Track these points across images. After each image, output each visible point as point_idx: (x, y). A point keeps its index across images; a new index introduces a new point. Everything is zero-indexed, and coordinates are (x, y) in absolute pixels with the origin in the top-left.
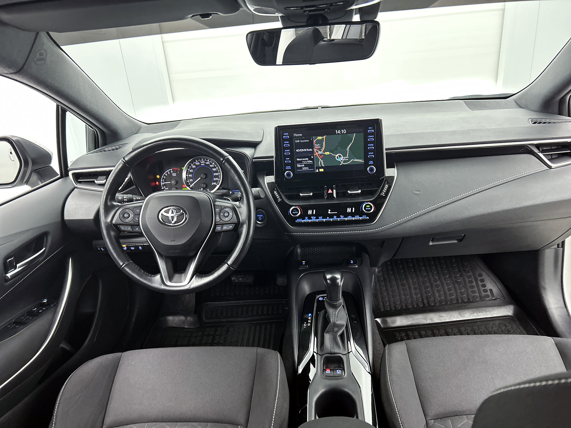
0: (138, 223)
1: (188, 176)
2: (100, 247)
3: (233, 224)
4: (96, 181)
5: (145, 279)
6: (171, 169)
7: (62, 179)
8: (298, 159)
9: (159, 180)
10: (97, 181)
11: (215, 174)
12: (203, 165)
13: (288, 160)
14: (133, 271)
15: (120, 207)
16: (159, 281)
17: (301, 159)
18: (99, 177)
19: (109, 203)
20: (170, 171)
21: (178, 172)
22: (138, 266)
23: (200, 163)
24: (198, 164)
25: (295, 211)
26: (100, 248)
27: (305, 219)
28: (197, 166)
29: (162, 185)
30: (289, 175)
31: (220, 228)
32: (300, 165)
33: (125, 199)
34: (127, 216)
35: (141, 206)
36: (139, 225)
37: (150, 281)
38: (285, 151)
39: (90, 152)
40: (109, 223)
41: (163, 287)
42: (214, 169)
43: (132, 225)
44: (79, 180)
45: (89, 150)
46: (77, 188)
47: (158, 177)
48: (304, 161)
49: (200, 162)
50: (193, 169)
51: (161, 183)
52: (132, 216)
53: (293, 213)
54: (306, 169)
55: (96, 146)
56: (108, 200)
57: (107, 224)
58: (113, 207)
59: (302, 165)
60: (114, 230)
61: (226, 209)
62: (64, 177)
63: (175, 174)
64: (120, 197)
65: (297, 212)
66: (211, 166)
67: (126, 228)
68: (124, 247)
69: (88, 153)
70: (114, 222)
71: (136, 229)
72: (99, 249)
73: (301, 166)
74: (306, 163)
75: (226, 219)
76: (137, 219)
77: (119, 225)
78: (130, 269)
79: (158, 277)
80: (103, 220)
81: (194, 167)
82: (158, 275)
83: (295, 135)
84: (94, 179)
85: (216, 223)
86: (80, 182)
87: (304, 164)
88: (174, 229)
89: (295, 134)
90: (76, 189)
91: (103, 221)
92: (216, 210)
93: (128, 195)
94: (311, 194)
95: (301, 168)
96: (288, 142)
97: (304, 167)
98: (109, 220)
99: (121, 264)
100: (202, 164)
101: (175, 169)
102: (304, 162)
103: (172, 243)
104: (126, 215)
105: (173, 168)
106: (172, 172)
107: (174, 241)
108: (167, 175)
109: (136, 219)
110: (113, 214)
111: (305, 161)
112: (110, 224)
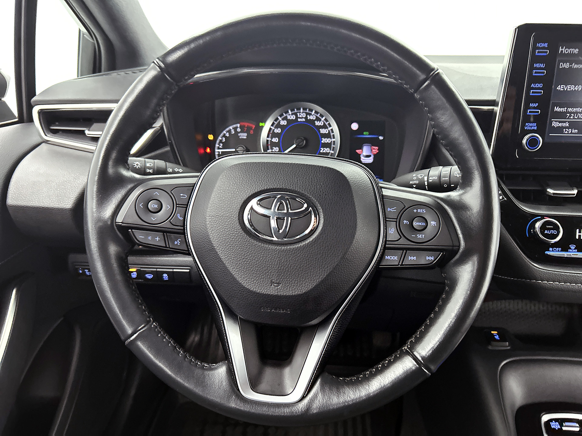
0: (182, 228)
1: (271, 140)
2: (84, 267)
3: (439, 253)
4: (87, 132)
5: (188, 378)
6: (238, 125)
7: (20, 124)
8: (557, 109)
9: (212, 145)
10: (89, 130)
11: (324, 140)
12: (301, 121)
13: (534, 110)
14: (158, 353)
15: (139, 183)
16: (224, 384)
17: (564, 110)
18: (95, 124)
19: (111, 170)
20: (235, 129)
21: (252, 132)
22: (171, 336)
23: (296, 116)
24: (293, 117)
25: (549, 229)
26: (83, 269)
27: (571, 249)
28: (289, 121)
29: (217, 153)
30: (533, 142)
31: (396, 258)
32: (560, 122)
33: (150, 168)
34: (156, 206)
35: (193, 186)
36: (183, 233)
37: (201, 382)
38: (533, 85)
39: (82, 77)
40: (105, 222)
41: (233, 404)
42: (323, 131)
43: (164, 232)
44: (52, 128)
45: (81, 73)
46: (46, 142)
47: (211, 137)
48: (571, 113)
49: (296, 114)
50: (282, 127)
51: (217, 150)
52: (167, 207)
53: (546, 232)
54: (571, 133)
55: (96, 69)
56: (111, 163)
57: (101, 224)
58: (121, 181)
59: (565, 122)
60: (117, 241)
61: (419, 210)
62: (25, 121)
63: (246, 134)
64: (137, 163)
65: (554, 232)
66: (317, 123)
67: (150, 238)
68: (132, 272)
69: (79, 77)
70: (119, 219)
71: (176, 243)
72: (81, 272)
73: (560, 125)
74: (574, 118)
75: (419, 236)
76: (179, 215)
77: (132, 228)
78: (151, 347)
79: (221, 371)
80: (93, 213)
81: (283, 123)
82: (221, 366)
83: (562, 51)
84: (84, 127)
85: (386, 244)
86: (55, 132)
87: (569, 122)
88: (280, 251)
89: (562, 48)
90: (43, 144)
91: (93, 216)
92: (389, 209)
93: (155, 161)
94: (575, 192)
95: (560, 130)
96: (542, 66)
97: (566, 128)
98: (108, 212)
99: (130, 331)
100: (300, 118)
101: (246, 124)
102: (570, 116)
103: (272, 290)
104: (152, 205)
105: (243, 124)
106: (239, 130)
107: (279, 284)
108: (228, 136)
109: (177, 216)
110: (119, 200)
111: (574, 113)
112: (109, 223)
